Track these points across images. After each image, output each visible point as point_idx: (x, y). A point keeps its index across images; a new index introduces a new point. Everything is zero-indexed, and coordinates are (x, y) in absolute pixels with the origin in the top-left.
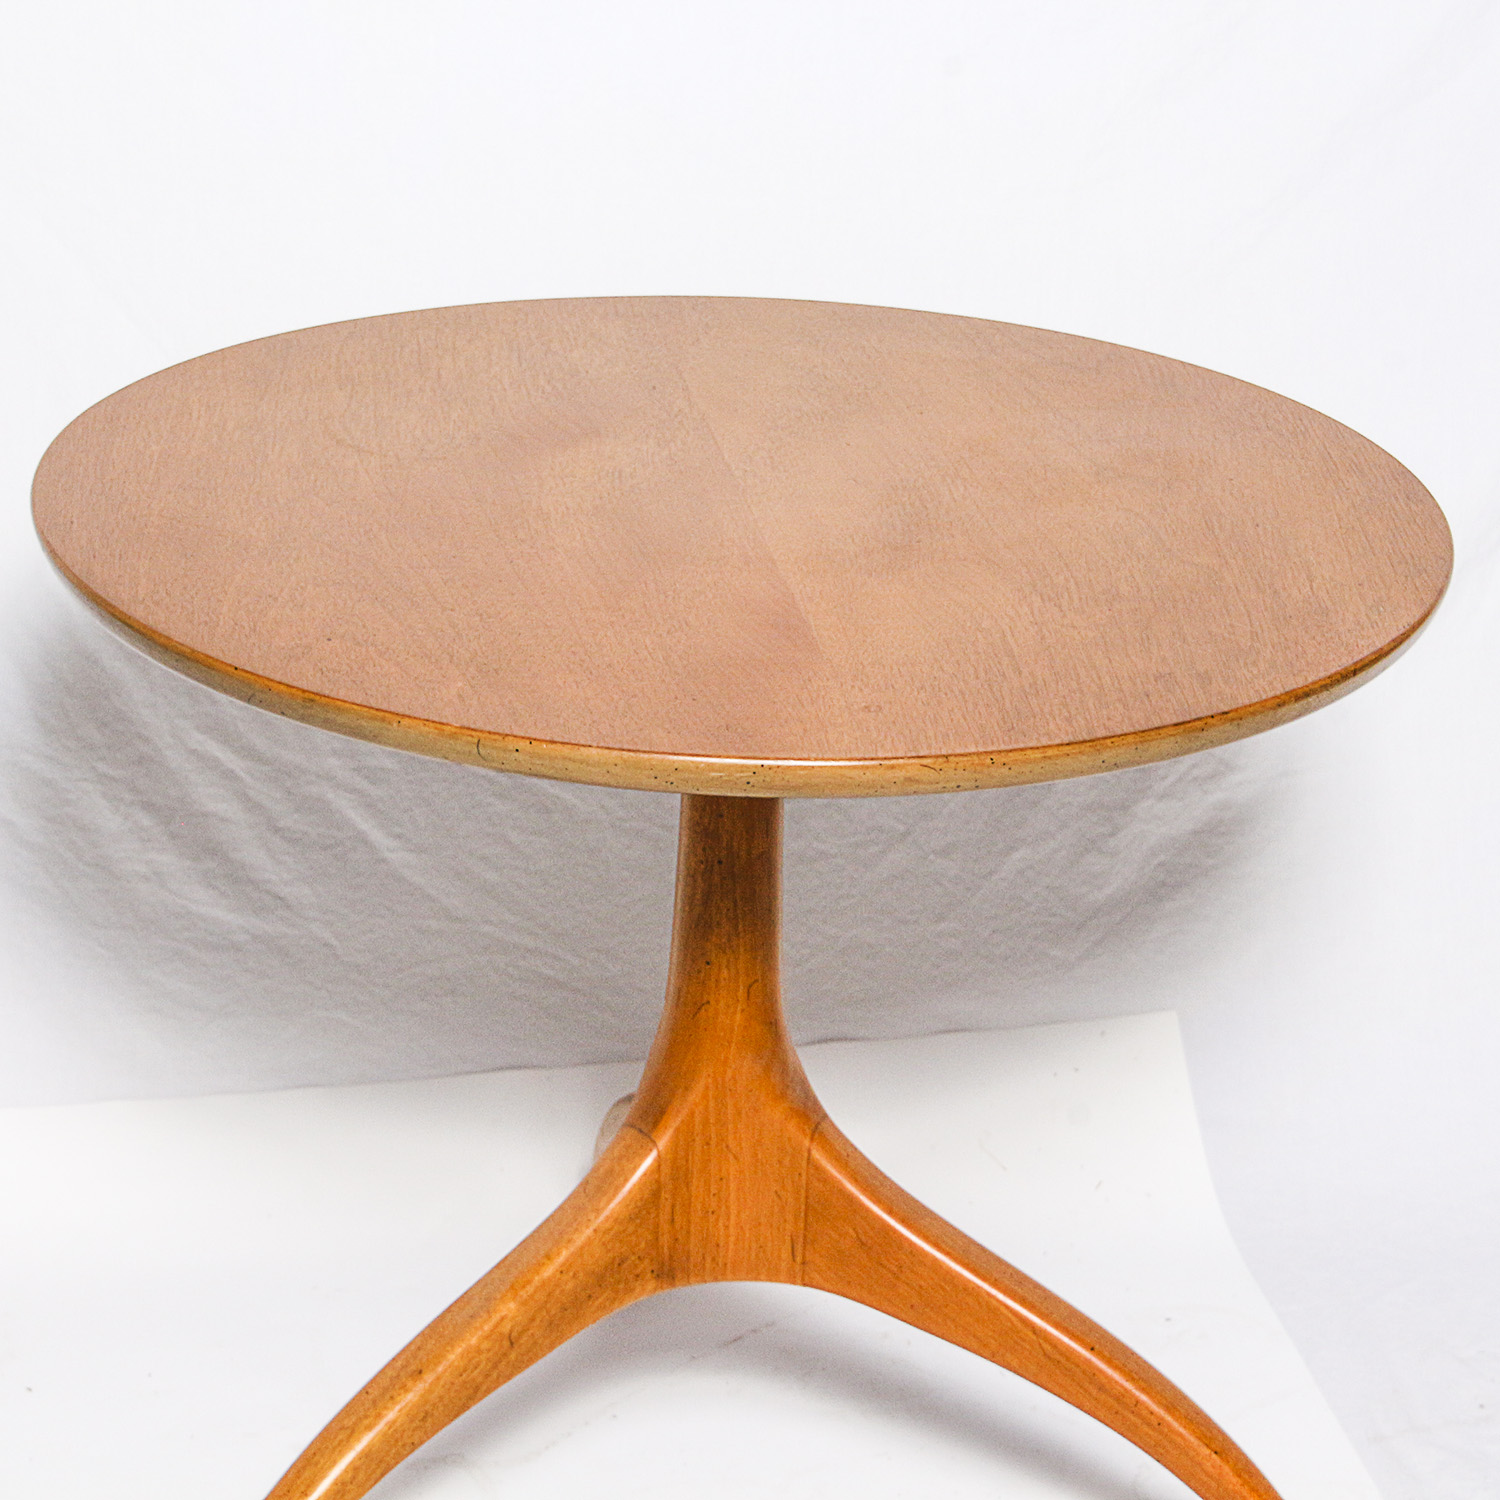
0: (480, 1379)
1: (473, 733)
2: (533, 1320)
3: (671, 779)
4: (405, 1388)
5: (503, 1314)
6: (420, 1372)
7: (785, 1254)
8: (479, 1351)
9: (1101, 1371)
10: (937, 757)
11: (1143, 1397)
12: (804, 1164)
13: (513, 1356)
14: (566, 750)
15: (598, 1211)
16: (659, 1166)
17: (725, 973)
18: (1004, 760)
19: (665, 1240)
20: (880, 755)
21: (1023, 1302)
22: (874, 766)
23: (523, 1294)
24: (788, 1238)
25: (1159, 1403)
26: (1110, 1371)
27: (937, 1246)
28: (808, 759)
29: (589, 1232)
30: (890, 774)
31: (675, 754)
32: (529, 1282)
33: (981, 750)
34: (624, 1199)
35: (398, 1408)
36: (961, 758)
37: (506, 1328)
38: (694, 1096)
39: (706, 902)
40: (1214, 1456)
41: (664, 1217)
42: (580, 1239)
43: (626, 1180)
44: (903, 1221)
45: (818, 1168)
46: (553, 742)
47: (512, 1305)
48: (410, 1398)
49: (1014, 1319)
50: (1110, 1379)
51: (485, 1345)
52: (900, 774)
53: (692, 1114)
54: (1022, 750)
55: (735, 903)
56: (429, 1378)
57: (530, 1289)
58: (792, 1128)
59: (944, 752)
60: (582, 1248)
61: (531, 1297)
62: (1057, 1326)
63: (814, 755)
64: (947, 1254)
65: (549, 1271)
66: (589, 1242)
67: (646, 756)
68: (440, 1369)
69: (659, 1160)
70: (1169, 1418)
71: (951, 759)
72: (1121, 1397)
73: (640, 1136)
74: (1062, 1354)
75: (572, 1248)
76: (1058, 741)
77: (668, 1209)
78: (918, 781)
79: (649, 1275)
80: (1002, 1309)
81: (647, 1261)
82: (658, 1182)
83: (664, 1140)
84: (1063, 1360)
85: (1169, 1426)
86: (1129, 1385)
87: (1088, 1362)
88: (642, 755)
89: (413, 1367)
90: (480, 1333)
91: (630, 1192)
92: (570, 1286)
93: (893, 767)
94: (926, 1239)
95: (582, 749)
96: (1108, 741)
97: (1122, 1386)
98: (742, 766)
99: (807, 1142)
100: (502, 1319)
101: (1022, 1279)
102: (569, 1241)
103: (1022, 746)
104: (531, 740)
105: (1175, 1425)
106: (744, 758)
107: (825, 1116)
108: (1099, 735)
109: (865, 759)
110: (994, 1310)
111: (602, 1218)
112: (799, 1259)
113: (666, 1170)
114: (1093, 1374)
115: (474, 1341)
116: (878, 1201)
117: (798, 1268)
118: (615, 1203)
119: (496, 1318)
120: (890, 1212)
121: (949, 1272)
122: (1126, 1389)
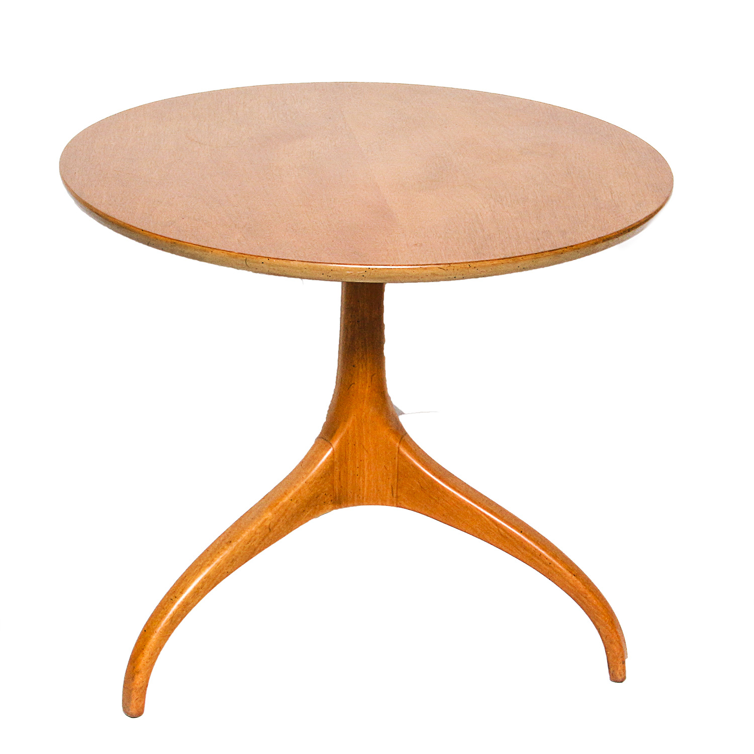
0: (256, 546)
1: (244, 256)
2: (279, 520)
3: (330, 274)
4: (223, 549)
5: (266, 517)
6: (230, 542)
7: (389, 492)
8: (256, 533)
9: (525, 541)
10: (445, 264)
11: (543, 552)
12: (397, 453)
13: (271, 536)
14: (284, 262)
15: (307, 474)
16: (334, 454)
17: (361, 370)
18: (475, 266)
19: (337, 488)
20: (421, 263)
21: (491, 512)
22: (418, 269)
23: (275, 509)
24: (390, 487)
25: (550, 555)
26: (529, 541)
27: (454, 488)
28: (389, 265)
29: (303, 483)
30: (425, 272)
31: (331, 264)
32: (277, 504)
33: (465, 261)
34: (319, 469)
35: (221, 557)
36: (456, 265)
37: (267, 524)
38: (349, 425)
39: (353, 339)
40: (573, 577)
41: (336, 478)
42: (299, 486)
43: (319, 461)
44: (440, 478)
45: (403, 456)
46: (278, 259)
47: (270, 514)
48: (226, 553)
49: (487, 519)
50: (529, 544)
51: (258, 531)
52: (429, 272)
53: (348, 432)
54: (483, 261)
55: (365, 340)
56: (234, 544)
57: (278, 507)
58: (392, 438)
59: (449, 262)
60: (300, 490)
61: (278, 510)
62: (506, 522)
63: (392, 264)
64: (459, 492)
65: (286, 499)
66: (303, 487)
67: (319, 264)
68: (239, 541)
69: (333, 453)
70: (554, 561)
71: (452, 265)
72: (534, 552)
73: (325, 441)
74: (508, 534)
75: (296, 490)
76: (498, 258)
77: (337, 474)
78: (437, 275)
79: (330, 503)
80: (483, 515)
81: (328, 496)
82: (333, 461)
83: (335, 444)
84: (508, 537)
85: (554, 565)
86: (537, 547)
87: (519, 537)
88: (317, 264)
89: (227, 540)
90: (256, 525)
91: (321, 465)
92: (295, 505)
93: (426, 269)
94: (450, 486)
95: (291, 262)
96: (520, 258)
97: (534, 548)
98: (361, 268)
99: (398, 444)
100: (266, 520)
101: (491, 502)
102: (295, 487)
103: (483, 260)
104: (269, 258)
105: (557, 564)
106: (361, 265)
107: (406, 433)
108: (516, 255)
109: (414, 265)
110: (479, 515)
111: (309, 476)
112: (395, 495)
113: (336, 456)
114: (522, 542)
115: (253, 529)
116: (428, 470)
117: (395, 499)
118: (315, 471)
119: (263, 519)
120: (434, 475)
121: (459, 499)
122: (536, 549)
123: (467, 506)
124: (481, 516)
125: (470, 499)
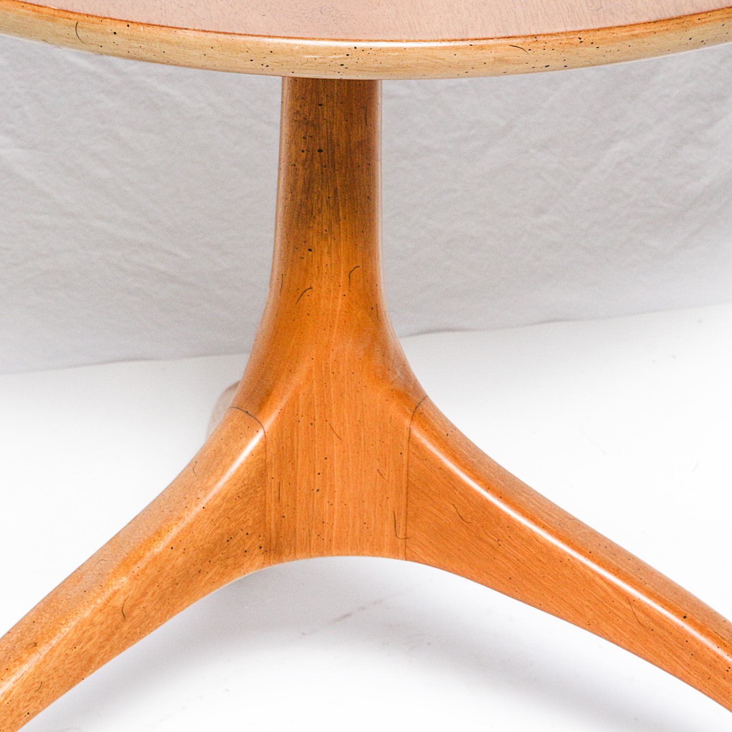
0: (94, 651)
1: (71, 16)
2: (144, 594)
3: (267, 62)
4: (20, 661)
5: (116, 588)
6: (36, 644)
7: (388, 528)
8: (92, 624)
9: (694, 638)
10: (526, 37)
12: (405, 441)
13: (125, 628)
14: (164, 33)
15: (207, 489)
16: (265, 445)
17: (326, 259)
18: (591, 39)
19: (272, 517)
20: (471, 36)
21: (617, 572)
22: (465, 47)
23: (135, 569)
24: (390, 514)
26: (702, 639)
27: (533, 519)
28: (401, 41)
29: (198, 509)
30: (480, 55)
31: (269, 37)
32: (141, 558)
33: (569, 29)
34: (234, 477)
35: (13, 679)
36: (550, 38)
37: (119, 601)
38: (298, 379)
39: (308, 190)
41: (271, 496)
42: (190, 517)
43: (233, 460)
44: (500, 497)
45: (418, 446)
46: (149, 25)
47: (125, 580)
48: (26, 669)
49: (609, 590)
50: (703, 646)
51: (98, 618)
52: (490, 55)
53: (297, 395)
54: (610, 28)
55: (336, 192)
56: (44, 649)
57: (141, 564)
58: (393, 409)
59: (533, 33)
60: (191, 525)
61: (143, 571)
62: (650, 596)
63: (406, 38)
64: (544, 527)
65: (160, 547)
66: (198, 519)
67: (243, 38)
68: (54, 642)
69: (265, 442)
71: (540, 39)
73: (247, 417)
74: (654, 621)
75: (182, 525)
76: (646, 19)
77: (275, 488)
78: (507, 62)
79: (257, 551)
80: (597, 579)
81: (254, 537)
82: (264, 461)
83: (270, 421)
84: (657, 628)
86: (720, 652)
87: (679, 629)
88: (238, 38)
89: (28, 640)
90: (93, 606)
91: (238, 470)
92: (180, 561)
93: (482, 48)
94: (524, 514)
95: (179, 31)
96: (696, 18)
97: (714, 653)
98: (336, 48)
99: (407, 422)
100: (115, 593)
101: (615, 551)
102: (179, 519)
103: (610, 25)
104: (129, 23)
106: (337, 40)
107: (425, 398)
108: (686, 13)
109: (455, 40)
110: (589, 581)
111: (210, 496)
112: (401, 535)
113: (272, 450)
114: (685, 641)
115: (87, 614)
116: (477, 478)
117: (400, 542)
118: (222, 483)
119: (108, 593)
120: (488, 488)
121: (545, 545)
122: (718, 657)
123: (563, 561)
124: (594, 581)
125: (569, 543)
